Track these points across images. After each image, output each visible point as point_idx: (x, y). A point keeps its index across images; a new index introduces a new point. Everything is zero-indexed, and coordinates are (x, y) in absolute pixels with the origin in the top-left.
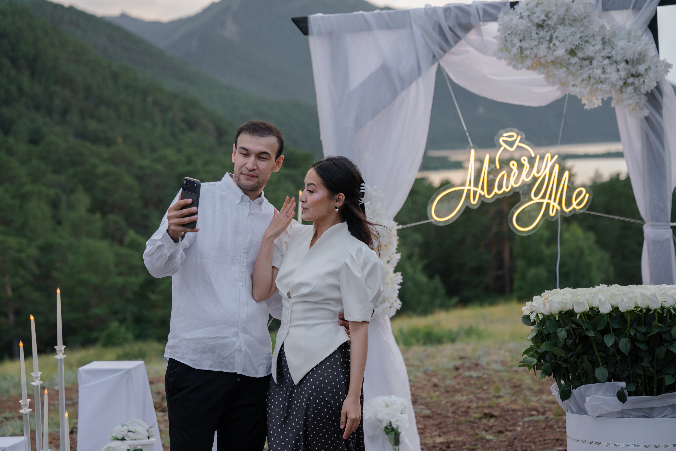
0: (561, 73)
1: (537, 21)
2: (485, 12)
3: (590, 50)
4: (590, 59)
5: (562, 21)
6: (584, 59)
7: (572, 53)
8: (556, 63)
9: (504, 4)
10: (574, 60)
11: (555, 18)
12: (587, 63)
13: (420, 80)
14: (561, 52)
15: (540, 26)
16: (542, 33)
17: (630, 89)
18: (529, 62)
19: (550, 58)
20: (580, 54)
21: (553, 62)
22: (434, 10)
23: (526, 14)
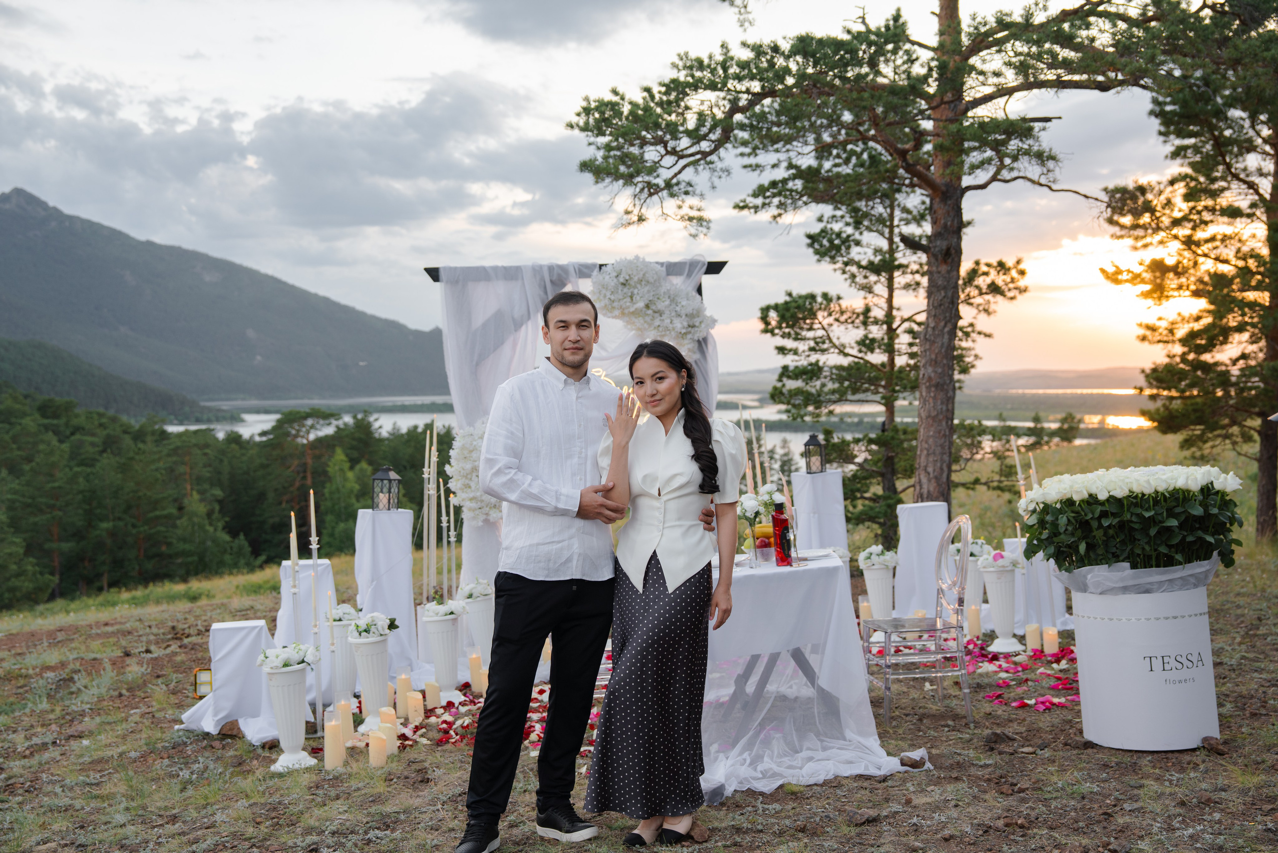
0: (639, 322)
1: (622, 280)
2: (580, 271)
3: (661, 305)
4: (660, 313)
5: (640, 281)
6: (655, 312)
7: (647, 306)
8: (636, 313)
9: (594, 265)
10: (650, 312)
11: (636, 279)
12: (657, 315)
13: (530, 323)
14: (641, 304)
15: (624, 284)
16: (625, 290)
17: (689, 336)
18: (617, 312)
19: (632, 310)
20: (654, 307)
21: (633, 313)
22: (541, 267)
23: (615, 274)
